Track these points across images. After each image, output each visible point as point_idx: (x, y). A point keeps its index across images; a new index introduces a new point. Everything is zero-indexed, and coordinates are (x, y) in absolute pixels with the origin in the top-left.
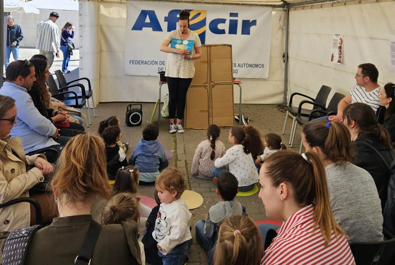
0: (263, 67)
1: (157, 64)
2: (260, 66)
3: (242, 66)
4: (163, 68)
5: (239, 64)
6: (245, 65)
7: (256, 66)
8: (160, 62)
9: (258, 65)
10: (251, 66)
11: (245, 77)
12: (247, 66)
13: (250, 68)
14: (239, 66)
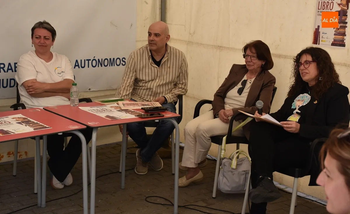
0: (124, 63)
2: (118, 63)
3: (83, 66)
5: (77, 61)
6: (90, 62)
7: (112, 62)
9: (114, 59)
10: (100, 63)
11: (90, 89)
12: (94, 65)
13: (99, 69)
14: (77, 65)
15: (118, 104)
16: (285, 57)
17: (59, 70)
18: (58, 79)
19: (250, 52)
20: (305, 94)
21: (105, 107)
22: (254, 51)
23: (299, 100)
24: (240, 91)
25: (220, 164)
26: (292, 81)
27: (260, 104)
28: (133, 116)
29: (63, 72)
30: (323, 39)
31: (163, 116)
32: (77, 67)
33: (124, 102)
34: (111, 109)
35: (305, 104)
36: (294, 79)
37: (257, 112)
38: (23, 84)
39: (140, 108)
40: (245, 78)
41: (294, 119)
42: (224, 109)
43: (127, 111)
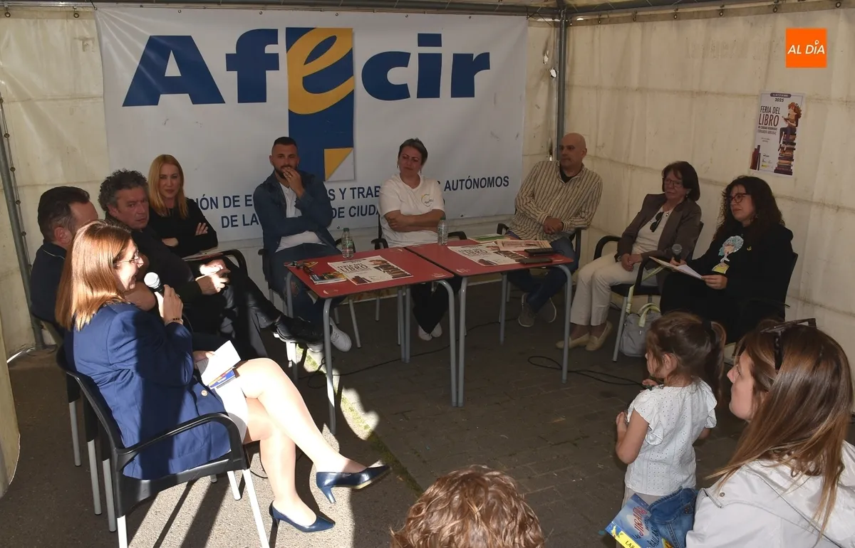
0: (506, 183)
1: (217, 207)
2: (499, 183)
3: (455, 187)
4: (236, 216)
5: (448, 182)
6: (464, 182)
7: (491, 182)
8: (224, 198)
9: (493, 178)
10: (476, 183)
11: (462, 216)
12: (468, 186)
13: (474, 191)
14: (448, 187)
15: (496, 242)
16: (716, 183)
17: (427, 198)
18: (424, 209)
19: (674, 176)
20: (737, 237)
21: (479, 247)
22: (679, 175)
23: (728, 245)
24: (654, 228)
25: (625, 321)
26: (720, 221)
27: (677, 249)
28: (513, 261)
29: (430, 201)
30: (764, 164)
31: (551, 262)
32: (448, 190)
33: (504, 240)
34: (487, 249)
35: (735, 251)
36: (723, 218)
37: (673, 258)
38: (385, 216)
39: (523, 249)
40: (661, 210)
41: (721, 268)
42: (630, 252)
43: (506, 253)
